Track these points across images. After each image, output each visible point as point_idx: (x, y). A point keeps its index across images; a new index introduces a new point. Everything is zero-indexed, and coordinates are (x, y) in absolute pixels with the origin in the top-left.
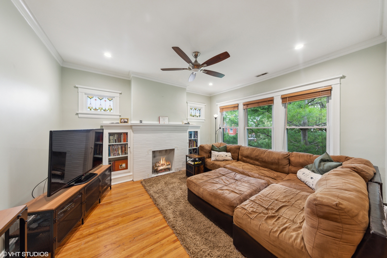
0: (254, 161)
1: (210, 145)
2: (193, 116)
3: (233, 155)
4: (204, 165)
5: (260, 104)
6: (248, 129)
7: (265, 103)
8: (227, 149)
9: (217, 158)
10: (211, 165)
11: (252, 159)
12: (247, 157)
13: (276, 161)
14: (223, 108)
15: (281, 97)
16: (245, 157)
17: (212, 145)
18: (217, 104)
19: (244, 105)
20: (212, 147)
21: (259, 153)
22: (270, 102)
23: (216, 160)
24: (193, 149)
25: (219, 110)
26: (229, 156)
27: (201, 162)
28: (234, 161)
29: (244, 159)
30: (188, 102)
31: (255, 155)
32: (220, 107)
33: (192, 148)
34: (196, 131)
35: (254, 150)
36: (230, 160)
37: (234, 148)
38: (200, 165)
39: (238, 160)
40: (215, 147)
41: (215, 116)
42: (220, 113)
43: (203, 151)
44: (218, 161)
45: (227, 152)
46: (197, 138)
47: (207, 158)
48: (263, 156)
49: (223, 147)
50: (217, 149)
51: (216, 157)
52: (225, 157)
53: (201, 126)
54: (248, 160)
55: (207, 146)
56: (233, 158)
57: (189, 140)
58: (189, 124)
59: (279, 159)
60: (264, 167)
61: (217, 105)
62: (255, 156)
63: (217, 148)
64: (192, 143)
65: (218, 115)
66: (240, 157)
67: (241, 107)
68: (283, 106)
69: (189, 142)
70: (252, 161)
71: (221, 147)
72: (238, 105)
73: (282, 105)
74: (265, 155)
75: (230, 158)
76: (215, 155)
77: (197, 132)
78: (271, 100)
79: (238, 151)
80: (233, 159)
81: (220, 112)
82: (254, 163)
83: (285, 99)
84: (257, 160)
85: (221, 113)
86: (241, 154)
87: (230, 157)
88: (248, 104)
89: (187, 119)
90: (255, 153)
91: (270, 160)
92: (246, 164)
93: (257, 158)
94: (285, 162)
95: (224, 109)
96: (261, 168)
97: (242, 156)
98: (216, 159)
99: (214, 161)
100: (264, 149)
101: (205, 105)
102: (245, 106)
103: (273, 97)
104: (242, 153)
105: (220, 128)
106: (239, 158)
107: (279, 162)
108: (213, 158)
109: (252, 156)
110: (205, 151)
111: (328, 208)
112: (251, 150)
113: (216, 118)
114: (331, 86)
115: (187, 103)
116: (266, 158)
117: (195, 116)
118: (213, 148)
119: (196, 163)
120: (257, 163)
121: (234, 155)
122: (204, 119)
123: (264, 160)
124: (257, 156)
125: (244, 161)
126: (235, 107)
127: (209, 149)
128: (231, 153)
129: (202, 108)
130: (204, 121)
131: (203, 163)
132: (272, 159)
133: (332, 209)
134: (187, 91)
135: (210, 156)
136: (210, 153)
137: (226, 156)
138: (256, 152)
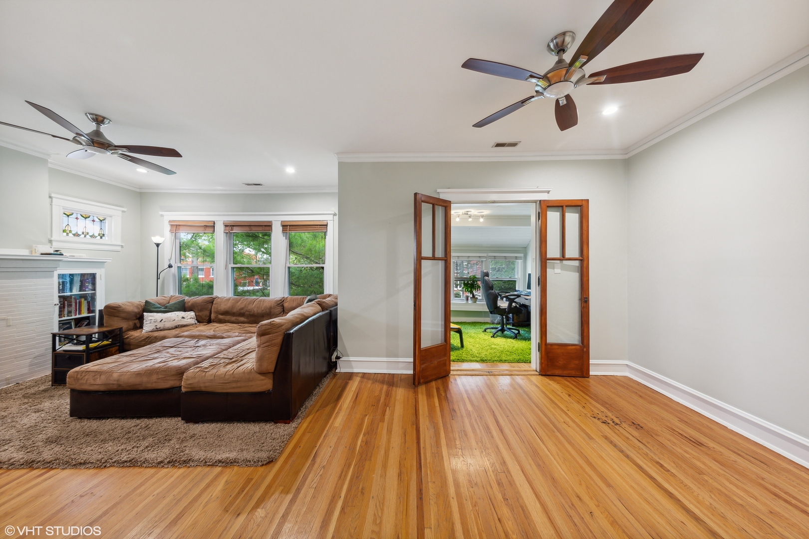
0: (238, 318)
1: (138, 303)
2: (76, 235)
3: (198, 315)
4: (119, 346)
5: (254, 228)
6: (233, 268)
7: (261, 228)
8: (186, 305)
9: (160, 325)
10: (141, 341)
11: (233, 314)
12: (226, 313)
13: (268, 310)
14: (180, 225)
15: (281, 223)
16: (222, 314)
17: (147, 302)
18: (161, 213)
19: (226, 226)
20: (145, 305)
21: (245, 304)
22: (267, 228)
23: (155, 330)
24: (75, 319)
25: (167, 228)
26: (191, 318)
27: (110, 340)
28: (201, 324)
29: (221, 317)
30: (53, 195)
31: (239, 308)
32: (170, 221)
33: (73, 317)
34: (91, 274)
35: (237, 301)
36: (193, 324)
37: (202, 303)
38: (109, 347)
39: (209, 321)
40: (154, 305)
41: (157, 239)
42: (172, 235)
43: (117, 317)
44: (161, 330)
45: (185, 311)
46: (94, 289)
47: (129, 330)
48: (251, 307)
49: (175, 304)
50: (160, 308)
51: (156, 324)
52: (181, 320)
53: (111, 261)
54: (227, 318)
55: (129, 304)
56: (200, 320)
57: (60, 297)
58: (63, 255)
59: (271, 308)
60: (252, 324)
61: (162, 216)
62: (240, 310)
63: (159, 306)
64: (73, 304)
65: (164, 237)
66: (213, 316)
67: (220, 229)
68: (284, 236)
69: (60, 302)
70: (233, 319)
71: (172, 302)
72: (214, 223)
73: (282, 235)
74: (254, 306)
75: (193, 321)
76: (153, 321)
77: (93, 277)
78: (268, 226)
79: (210, 307)
80: (198, 322)
81: (172, 232)
82: (238, 320)
83: (287, 227)
84: (241, 314)
85: (174, 234)
86: (216, 310)
87: (193, 319)
88: (234, 226)
89: (50, 241)
90: (240, 305)
91: (260, 311)
92: (225, 324)
93: (242, 311)
94: (278, 310)
95: (181, 228)
96: (246, 325)
97: (218, 313)
98: (156, 328)
99: (151, 331)
100: (254, 297)
101: (123, 212)
102: (228, 228)
103: (271, 222)
104: (217, 308)
105: (170, 266)
106: (212, 318)
107: (270, 312)
108: (147, 327)
109: (235, 310)
110: (123, 315)
111: (264, 326)
112: (233, 301)
113: (158, 245)
114: (327, 221)
115: (50, 197)
116: (255, 310)
117: (85, 234)
118: (148, 307)
119: (92, 345)
120: (242, 319)
121: (200, 314)
122: (119, 243)
123: (251, 313)
124: (242, 309)
125: (220, 321)
126: (206, 226)
127: (136, 310)
128: (194, 311)
129: (111, 217)
130: (119, 248)
131: (119, 342)
132: (263, 309)
133: (267, 326)
134: (50, 165)
135: (138, 325)
136: (141, 318)
137: (183, 318)
138: (242, 303)
